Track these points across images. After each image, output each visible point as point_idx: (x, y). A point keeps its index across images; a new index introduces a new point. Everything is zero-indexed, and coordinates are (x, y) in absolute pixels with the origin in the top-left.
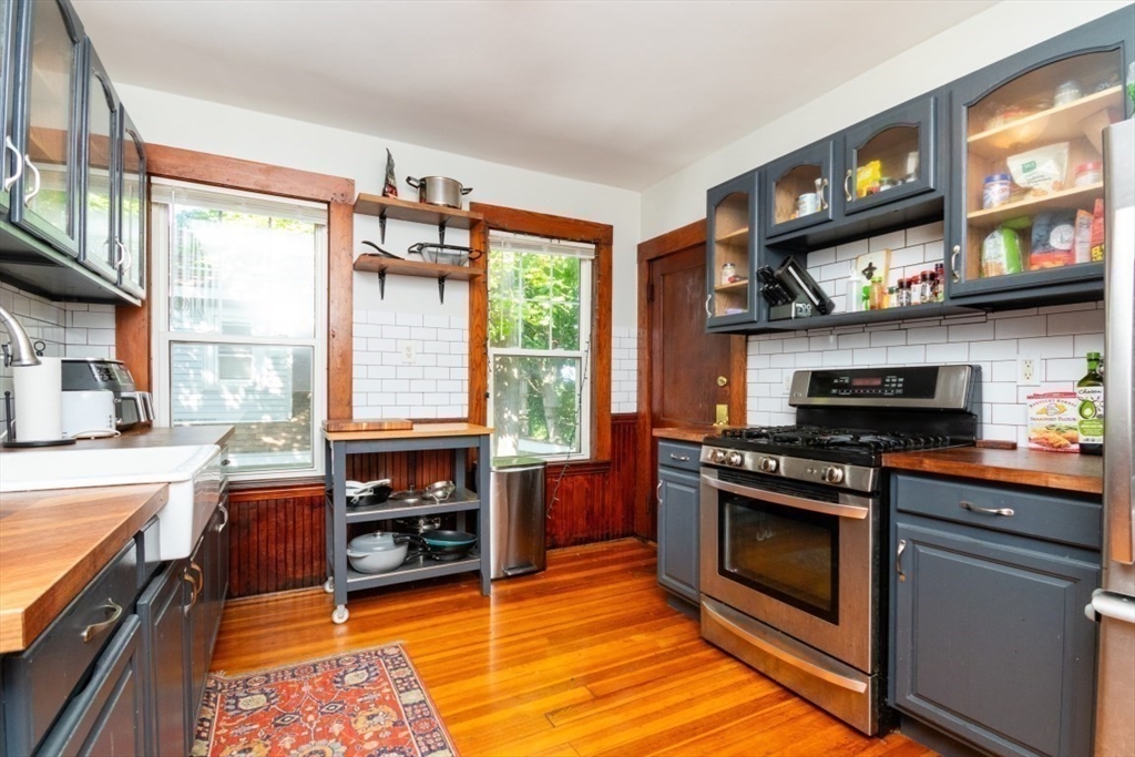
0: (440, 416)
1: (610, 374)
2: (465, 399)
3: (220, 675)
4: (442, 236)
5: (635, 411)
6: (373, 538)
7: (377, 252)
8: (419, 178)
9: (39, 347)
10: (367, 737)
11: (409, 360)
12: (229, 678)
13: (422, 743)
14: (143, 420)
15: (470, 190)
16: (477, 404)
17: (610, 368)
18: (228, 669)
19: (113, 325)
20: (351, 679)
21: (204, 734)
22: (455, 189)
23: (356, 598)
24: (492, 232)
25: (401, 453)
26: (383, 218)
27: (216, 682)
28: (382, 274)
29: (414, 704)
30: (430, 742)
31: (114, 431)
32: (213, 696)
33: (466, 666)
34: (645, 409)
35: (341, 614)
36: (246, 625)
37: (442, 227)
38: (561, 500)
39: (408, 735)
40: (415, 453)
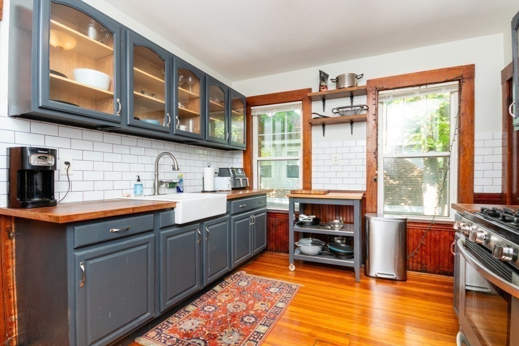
0: (351, 189)
1: (473, 166)
2: (364, 181)
3: (244, 272)
4: (352, 102)
5: (500, 192)
6: (308, 240)
7: (318, 116)
8: (335, 78)
9: (209, 165)
10: (254, 309)
11: (336, 163)
12: (247, 274)
13: (264, 321)
14: (248, 185)
15: (362, 75)
16: (371, 184)
17: (473, 162)
18: (248, 272)
19: (242, 156)
20: (272, 290)
21: (224, 286)
22: (354, 77)
23: (297, 262)
24: (380, 92)
25: (332, 205)
26: (324, 101)
27: (241, 274)
28: (324, 125)
29: (279, 307)
30: (267, 322)
31: (231, 189)
32: (236, 277)
33: (312, 305)
34: (506, 191)
35: (292, 268)
36: (268, 261)
37: (352, 97)
38: (426, 243)
39: (264, 316)
40: (339, 206)
